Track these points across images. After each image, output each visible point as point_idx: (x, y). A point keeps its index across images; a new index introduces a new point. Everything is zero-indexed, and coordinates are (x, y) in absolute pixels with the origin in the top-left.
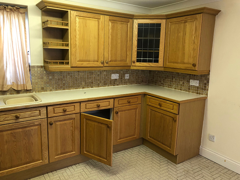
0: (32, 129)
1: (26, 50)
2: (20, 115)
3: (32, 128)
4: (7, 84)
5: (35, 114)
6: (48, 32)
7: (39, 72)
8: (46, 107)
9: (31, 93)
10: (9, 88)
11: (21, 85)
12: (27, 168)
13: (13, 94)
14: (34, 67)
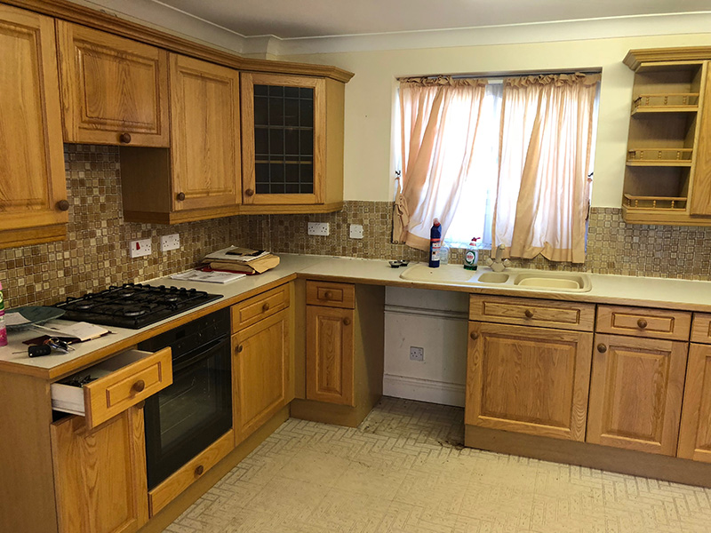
0: (556, 350)
1: (586, 170)
2: (534, 311)
3: (556, 346)
4: (533, 245)
5: (567, 316)
6: (646, 124)
7: (607, 224)
8: (594, 307)
9: (582, 271)
10: (535, 253)
11: (561, 250)
12: (535, 433)
13: (543, 268)
14: (595, 210)
